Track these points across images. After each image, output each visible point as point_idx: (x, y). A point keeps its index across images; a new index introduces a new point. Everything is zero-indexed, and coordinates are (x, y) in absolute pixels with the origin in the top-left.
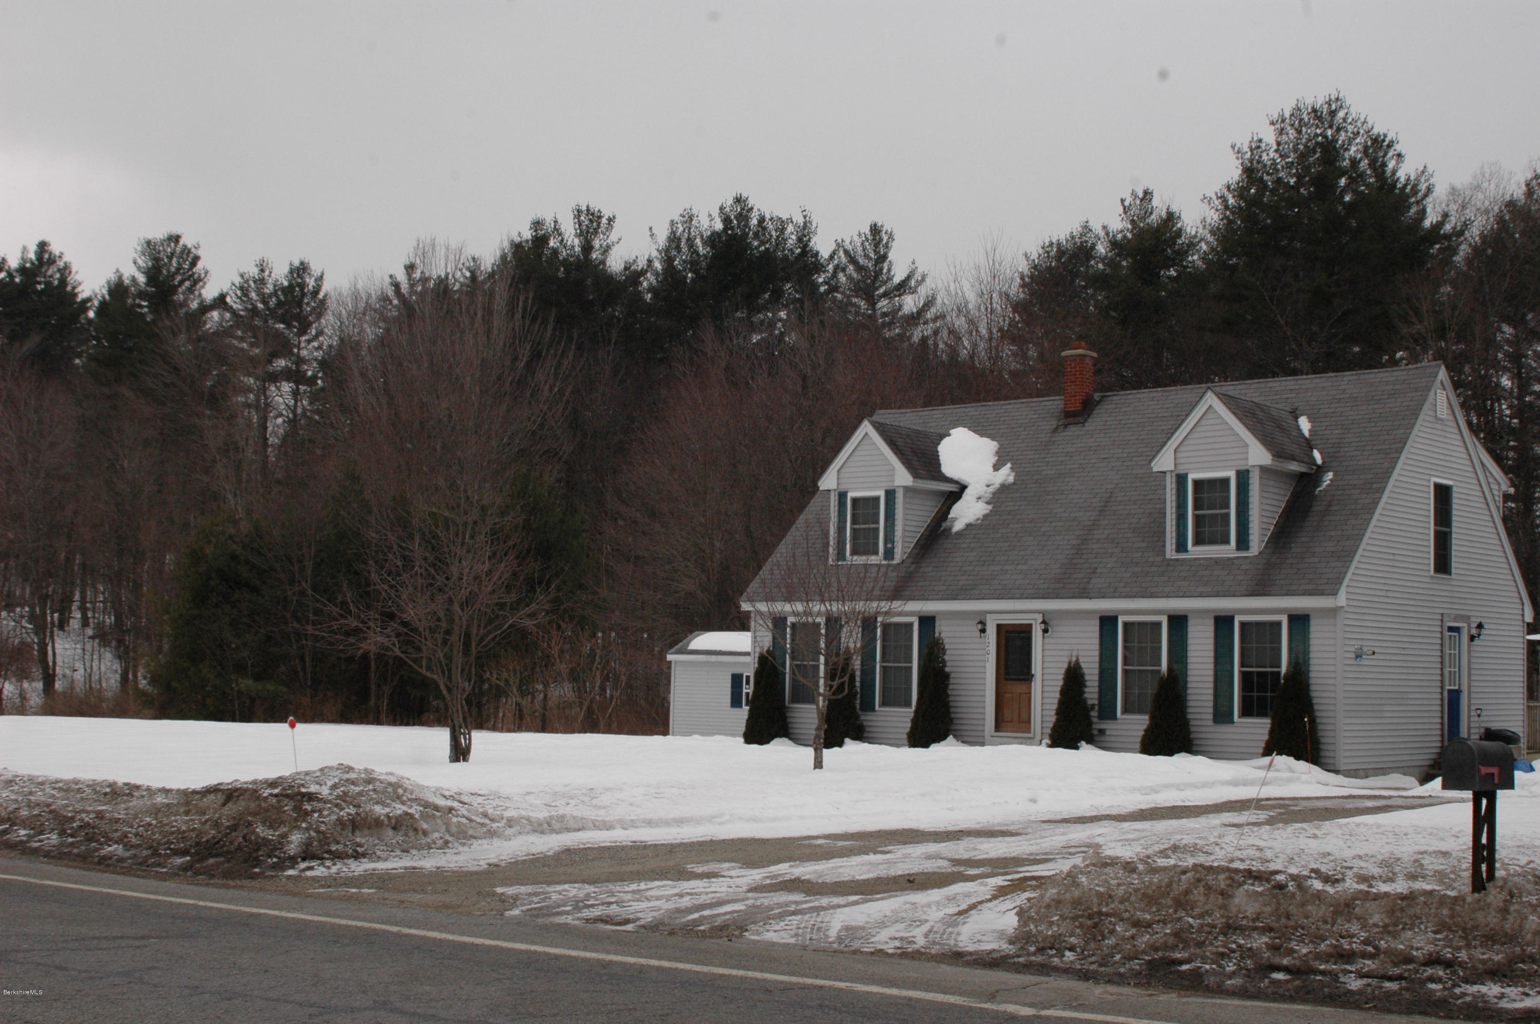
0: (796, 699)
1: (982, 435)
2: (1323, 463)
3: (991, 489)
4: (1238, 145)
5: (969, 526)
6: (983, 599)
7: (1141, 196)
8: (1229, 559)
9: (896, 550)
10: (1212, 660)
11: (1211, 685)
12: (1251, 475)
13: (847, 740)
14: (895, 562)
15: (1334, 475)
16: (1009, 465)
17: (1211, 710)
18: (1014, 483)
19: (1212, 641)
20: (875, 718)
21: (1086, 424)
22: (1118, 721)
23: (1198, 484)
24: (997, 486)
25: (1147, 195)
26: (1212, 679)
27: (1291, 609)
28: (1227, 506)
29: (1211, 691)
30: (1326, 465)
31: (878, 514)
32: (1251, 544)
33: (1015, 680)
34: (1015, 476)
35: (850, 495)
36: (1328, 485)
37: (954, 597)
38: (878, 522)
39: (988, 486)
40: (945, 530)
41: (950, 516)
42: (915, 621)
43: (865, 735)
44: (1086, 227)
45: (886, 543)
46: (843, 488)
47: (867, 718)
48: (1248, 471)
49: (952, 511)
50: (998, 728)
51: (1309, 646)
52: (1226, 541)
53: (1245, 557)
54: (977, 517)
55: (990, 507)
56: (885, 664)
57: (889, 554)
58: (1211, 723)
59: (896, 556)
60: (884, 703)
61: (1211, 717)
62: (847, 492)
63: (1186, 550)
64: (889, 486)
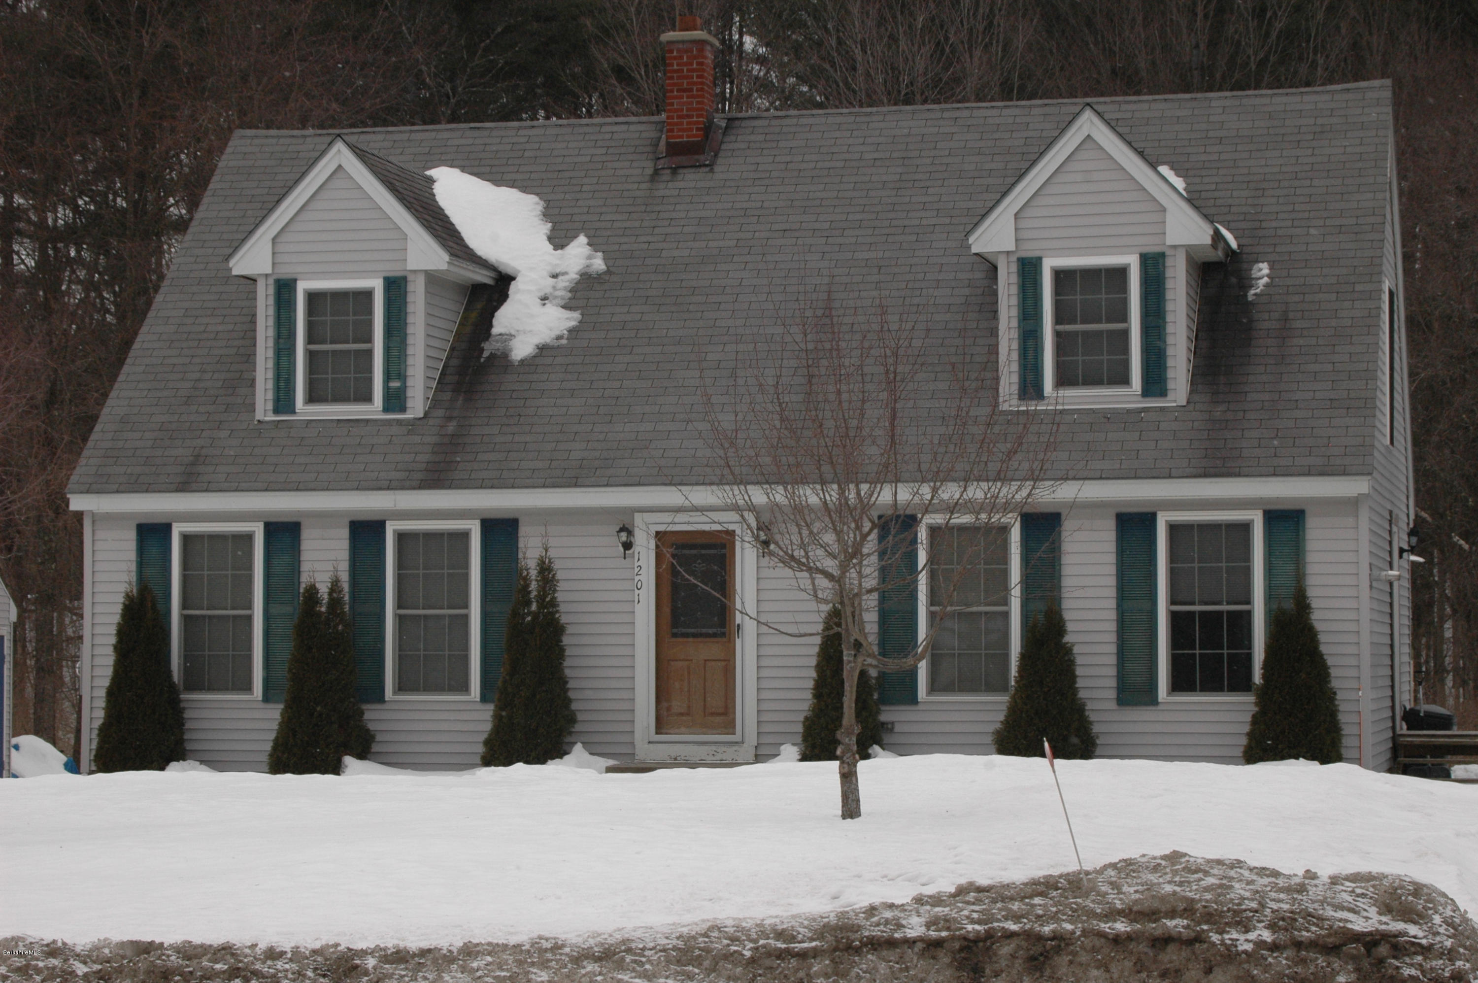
0: (195, 683)
1: (497, 182)
2: (1239, 246)
3: (563, 283)
5: (543, 349)
6: (639, 484)
8: (1129, 411)
9: (409, 393)
10: (1112, 592)
11: (1113, 637)
12: (1169, 262)
13: (348, 760)
14: (408, 416)
15: (1271, 268)
16: (582, 239)
17: (1113, 683)
18: (608, 272)
19: (1112, 558)
20: (389, 716)
21: (717, 168)
22: (920, 707)
23: (1062, 277)
24: (574, 276)
26: (1113, 626)
27: (1269, 500)
28: (1124, 317)
29: (1113, 649)
30: (1246, 250)
31: (370, 324)
32: (1171, 385)
33: (694, 636)
34: (605, 259)
35: (302, 287)
36: (1266, 286)
37: (574, 482)
38: (369, 339)
39: (555, 276)
40: (492, 356)
41: (495, 330)
42: (475, 529)
43: (375, 748)
45: (388, 376)
46: (285, 272)
47: (373, 715)
48: (1163, 255)
49: (495, 322)
50: (661, 726)
51: (1304, 564)
52: (1125, 380)
53: (1162, 409)
54: (557, 333)
55: (576, 315)
56: (402, 612)
57: (395, 400)
58: (1113, 705)
59: (409, 404)
60: (401, 688)
61: (1113, 694)
62: (295, 281)
63: (1039, 394)
64: (395, 270)
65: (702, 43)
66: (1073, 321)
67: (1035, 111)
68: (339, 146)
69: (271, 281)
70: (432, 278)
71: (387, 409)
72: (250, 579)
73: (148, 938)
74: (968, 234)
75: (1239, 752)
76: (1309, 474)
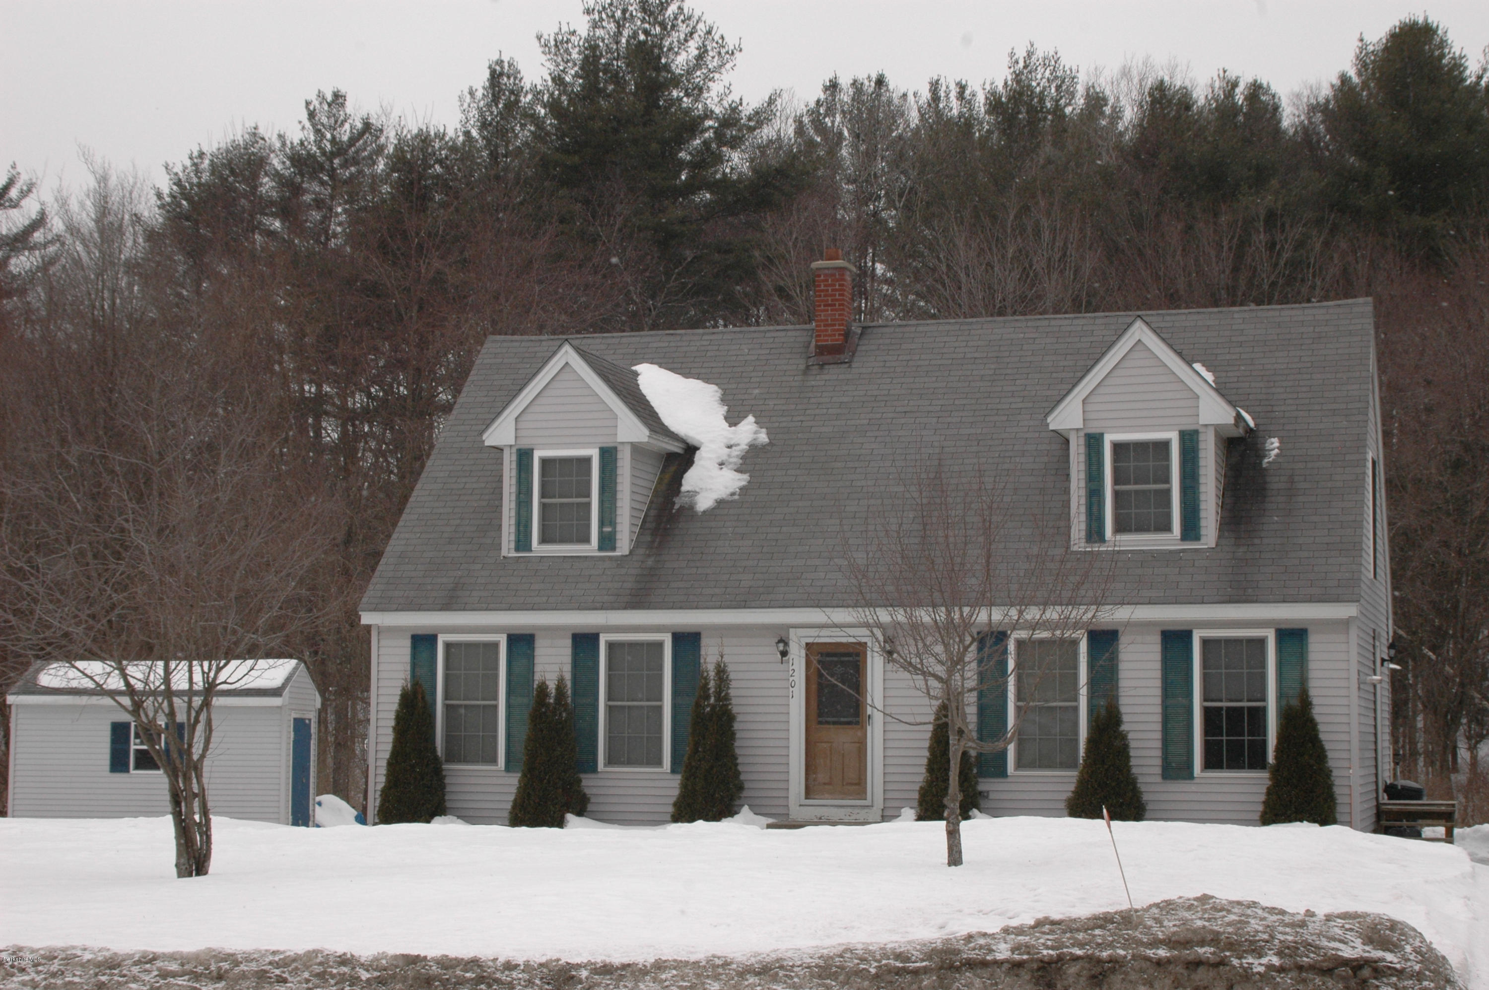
0: (453, 756)
1: (687, 375)
2: (1256, 425)
3: (736, 451)
4: (546, 37)
5: (720, 503)
7: (329, 98)
8: (1171, 552)
9: (618, 536)
10: (1158, 692)
11: (1159, 727)
12: (1202, 437)
13: (569, 817)
14: (617, 553)
15: (1281, 442)
16: (751, 419)
17: (1158, 762)
18: (771, 444)
19: (1158, 665)
20: (601, 783)
21: (854, 365)
22: (1009, 779)
23: (1119, 448)
24: (744, 446)
25: (338, 98)
26: (1158, 718)
27: (1280, 621)
28: (1167, 480)
29: (1159, 735)
30: (1261, 428)
31: (589, 483)
32: (1203, 532)
33: (834, 723)
34: (768, 434)
35: (538, 455)
36: (1277, 456)
37: (743, 604)
38: (588, 495)
39: (730, 447)
40: (682, 508)
41: (684, 488)
42: (667, 640)
43: (590, 807)
44: (255, 134)
45: (602, 523)
46: (525, 443)
47: (588, 783)
48: (1196, 432)
49: (684, 482)
50: (808, 794)
51: (1307, 671)
52: (1168, 528)
53: (1196, 550)
54: (731, 490)
55: (746, 477)
56: (612, 703)
57: (608, 541)
58: (1159, 779)
59: (618, 544)
60: (611, 760)
61: (1158, 770)
62: (532, 450)
63: (1102, 539)
64: (608, 442)
65: (842, 269)
66: (1128, 482)
67: (1098, 321)
68: (567, 348)
69: (514, 450)
70: (637, 449)
71: (601, 548)
72: (496, 677)
73: (414, 952)
74: (1047, 415)
75: (1257, 816)
76: (1310, 601)
